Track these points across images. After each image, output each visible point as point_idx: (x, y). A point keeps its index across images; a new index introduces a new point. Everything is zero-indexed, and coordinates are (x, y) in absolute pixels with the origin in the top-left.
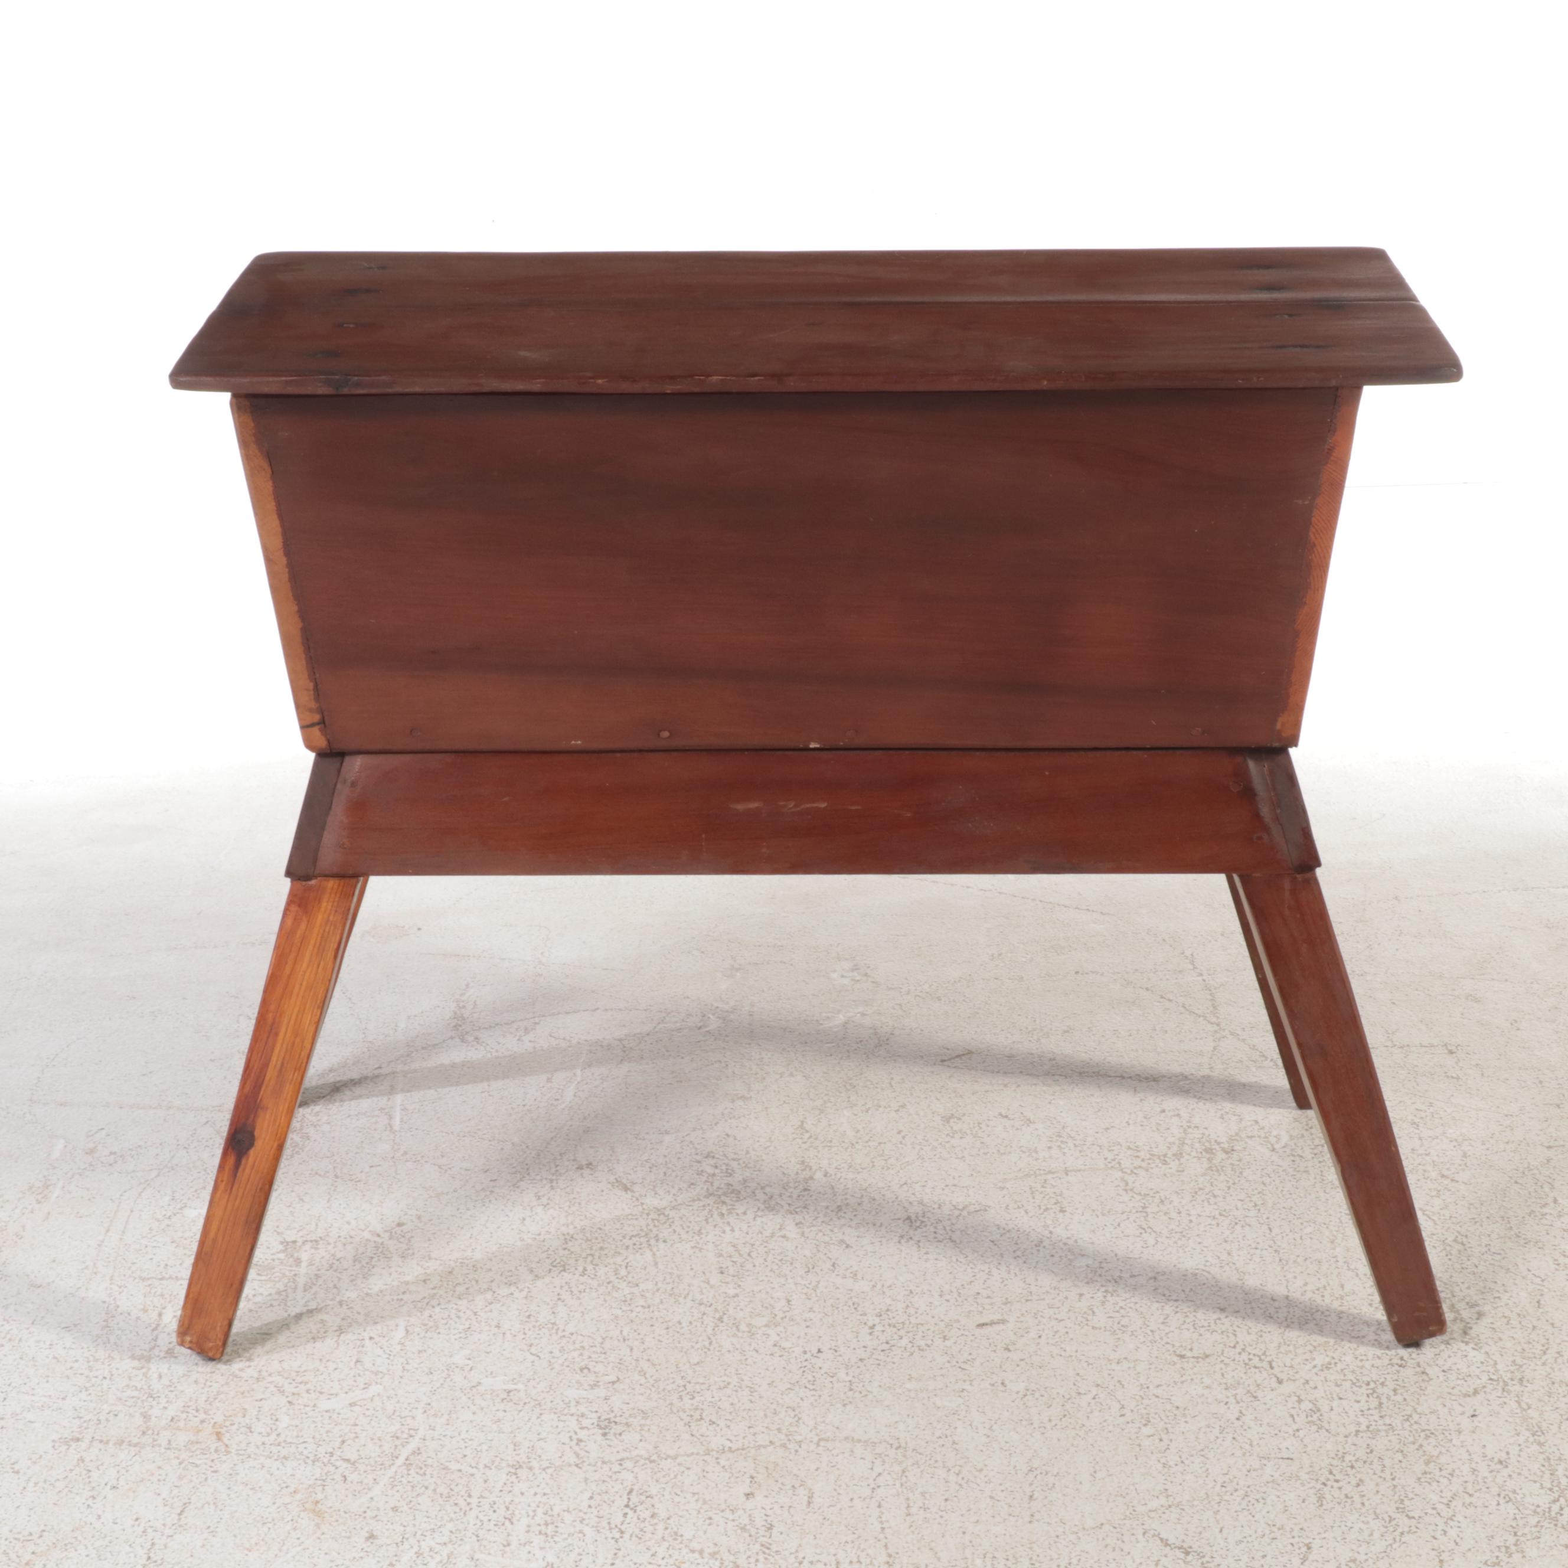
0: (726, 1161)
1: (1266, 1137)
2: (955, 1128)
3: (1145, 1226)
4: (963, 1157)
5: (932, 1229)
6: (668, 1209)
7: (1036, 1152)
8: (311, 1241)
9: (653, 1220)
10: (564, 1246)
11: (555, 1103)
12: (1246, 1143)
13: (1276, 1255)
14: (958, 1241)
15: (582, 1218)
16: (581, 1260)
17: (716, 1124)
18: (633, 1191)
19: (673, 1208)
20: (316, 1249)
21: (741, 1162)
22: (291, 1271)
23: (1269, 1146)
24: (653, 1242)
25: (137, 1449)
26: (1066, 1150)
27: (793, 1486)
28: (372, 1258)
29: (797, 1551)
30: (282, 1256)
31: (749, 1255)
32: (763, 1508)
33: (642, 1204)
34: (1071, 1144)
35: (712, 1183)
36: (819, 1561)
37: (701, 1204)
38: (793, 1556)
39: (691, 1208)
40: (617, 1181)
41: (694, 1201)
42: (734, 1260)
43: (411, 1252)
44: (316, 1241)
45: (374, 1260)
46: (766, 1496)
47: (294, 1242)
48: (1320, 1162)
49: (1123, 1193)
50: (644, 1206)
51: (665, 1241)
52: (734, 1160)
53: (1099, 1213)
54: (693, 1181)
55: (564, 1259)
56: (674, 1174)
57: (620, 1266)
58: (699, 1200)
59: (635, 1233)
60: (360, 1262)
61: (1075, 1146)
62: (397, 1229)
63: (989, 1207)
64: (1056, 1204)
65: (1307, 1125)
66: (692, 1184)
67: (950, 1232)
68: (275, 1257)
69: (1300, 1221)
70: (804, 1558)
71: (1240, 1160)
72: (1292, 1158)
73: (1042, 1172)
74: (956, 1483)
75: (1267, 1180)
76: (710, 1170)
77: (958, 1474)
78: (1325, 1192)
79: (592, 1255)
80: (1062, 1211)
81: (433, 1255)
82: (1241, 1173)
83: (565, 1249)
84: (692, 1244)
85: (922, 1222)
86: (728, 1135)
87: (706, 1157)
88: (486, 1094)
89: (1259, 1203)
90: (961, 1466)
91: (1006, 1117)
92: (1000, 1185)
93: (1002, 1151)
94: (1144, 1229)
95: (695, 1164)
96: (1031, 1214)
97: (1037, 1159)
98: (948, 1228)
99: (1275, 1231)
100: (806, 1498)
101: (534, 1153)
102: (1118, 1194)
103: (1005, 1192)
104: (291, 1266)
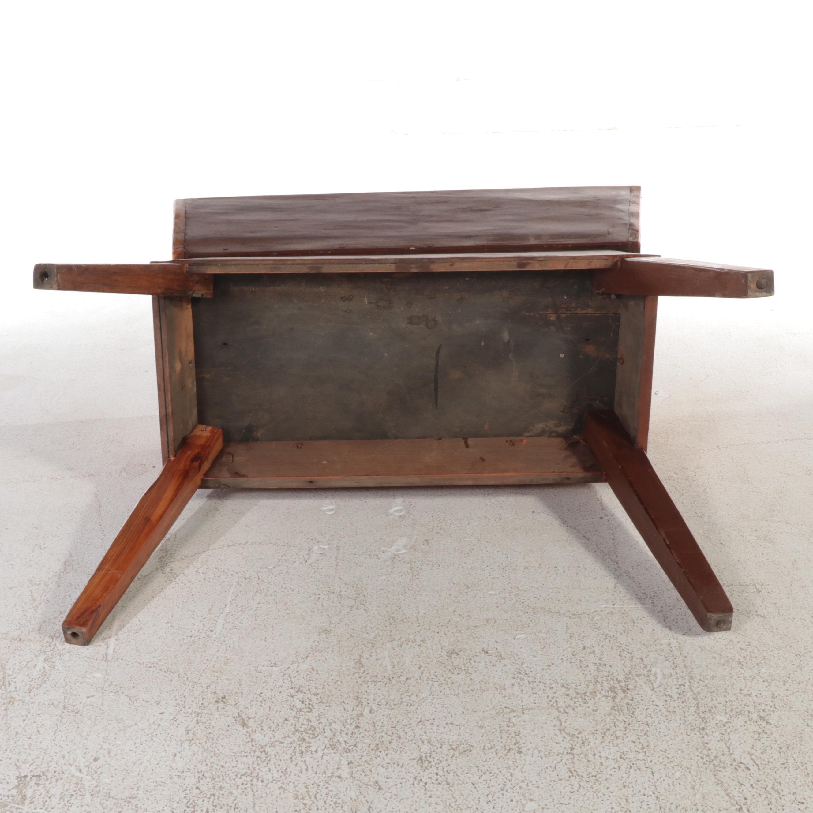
0: (309, 696)
1: (648, 676)
2: (455, 664)
3: (572, 769)
4: (459, 694)
5: (436, 771)
6: (268, 746)
7: (505, 689)
8: (36, 776)
9: (257, 757)
10: (197, 785)
11: (210, 633)
12: (636, 681)
13: (657, 802)
14: (451, 784)
15: (212, 754)
16: (207, 800)
17: (307, 657)
18: (248, 727)
19: (272, 745)
20: (38, 785)
21: (319, 696)
22: (17, 809)
23: (650, 685)
24: (255, 780)
26: (523, 688)
28: (72, 795)
30: (14, 792)
31: (315, 797)
33: (252, 740)
34: (526, 682)
35: (298, 719)
37: (290, 740)
39: (282, 745)
40: (239, 716)
41: (285, 737)
42: (305, 802)
43: (98, 789)
44: (39, 776)
45: (74, 797)
47: (26, 777)
48: (683, 702)
49: (558, 732)
50: (253, 743)
51: (262, 781)
52: (314, 694)
53: (543, 756)
54: (287, 717)
55: (195, 799)
56: (275, 708)
57: (231, 807)
58: (289, 737)
59: (244, 772)
60: (64, 800)
61: (529, 683)
62: (94, 763)
63: (472, 746)
64: (515, 744)
65: (674, 663)
66: (286, 720)
67: (446, 774)
68: (10, 793)
69: (672, 765)
71: (632, 700)
72: (665, 698)
73: (508, 710)
75: (650, 721)
76: (299, 705)
78: (687, 734)
79: (214, 795)
80: (520, 752)
81: (112, 794)
82: (633, 713)
83: (197, 788)
84: (280, 784)
85: (430, 762)
86: (313, 669)
87: (297, 692)
88: (169, 625)
89: (645, 745)
91: (487, 652)
92: (480, 723)
93: (483, 688)
94: (571, 772)
95: (290, 698)
96: (499, 755)
97: (505, 697)
98: (446, 769)
99: (657, 775)
101: (191, 684)
102: (556, 735)
103: (483, 731)
104: (18, 804)
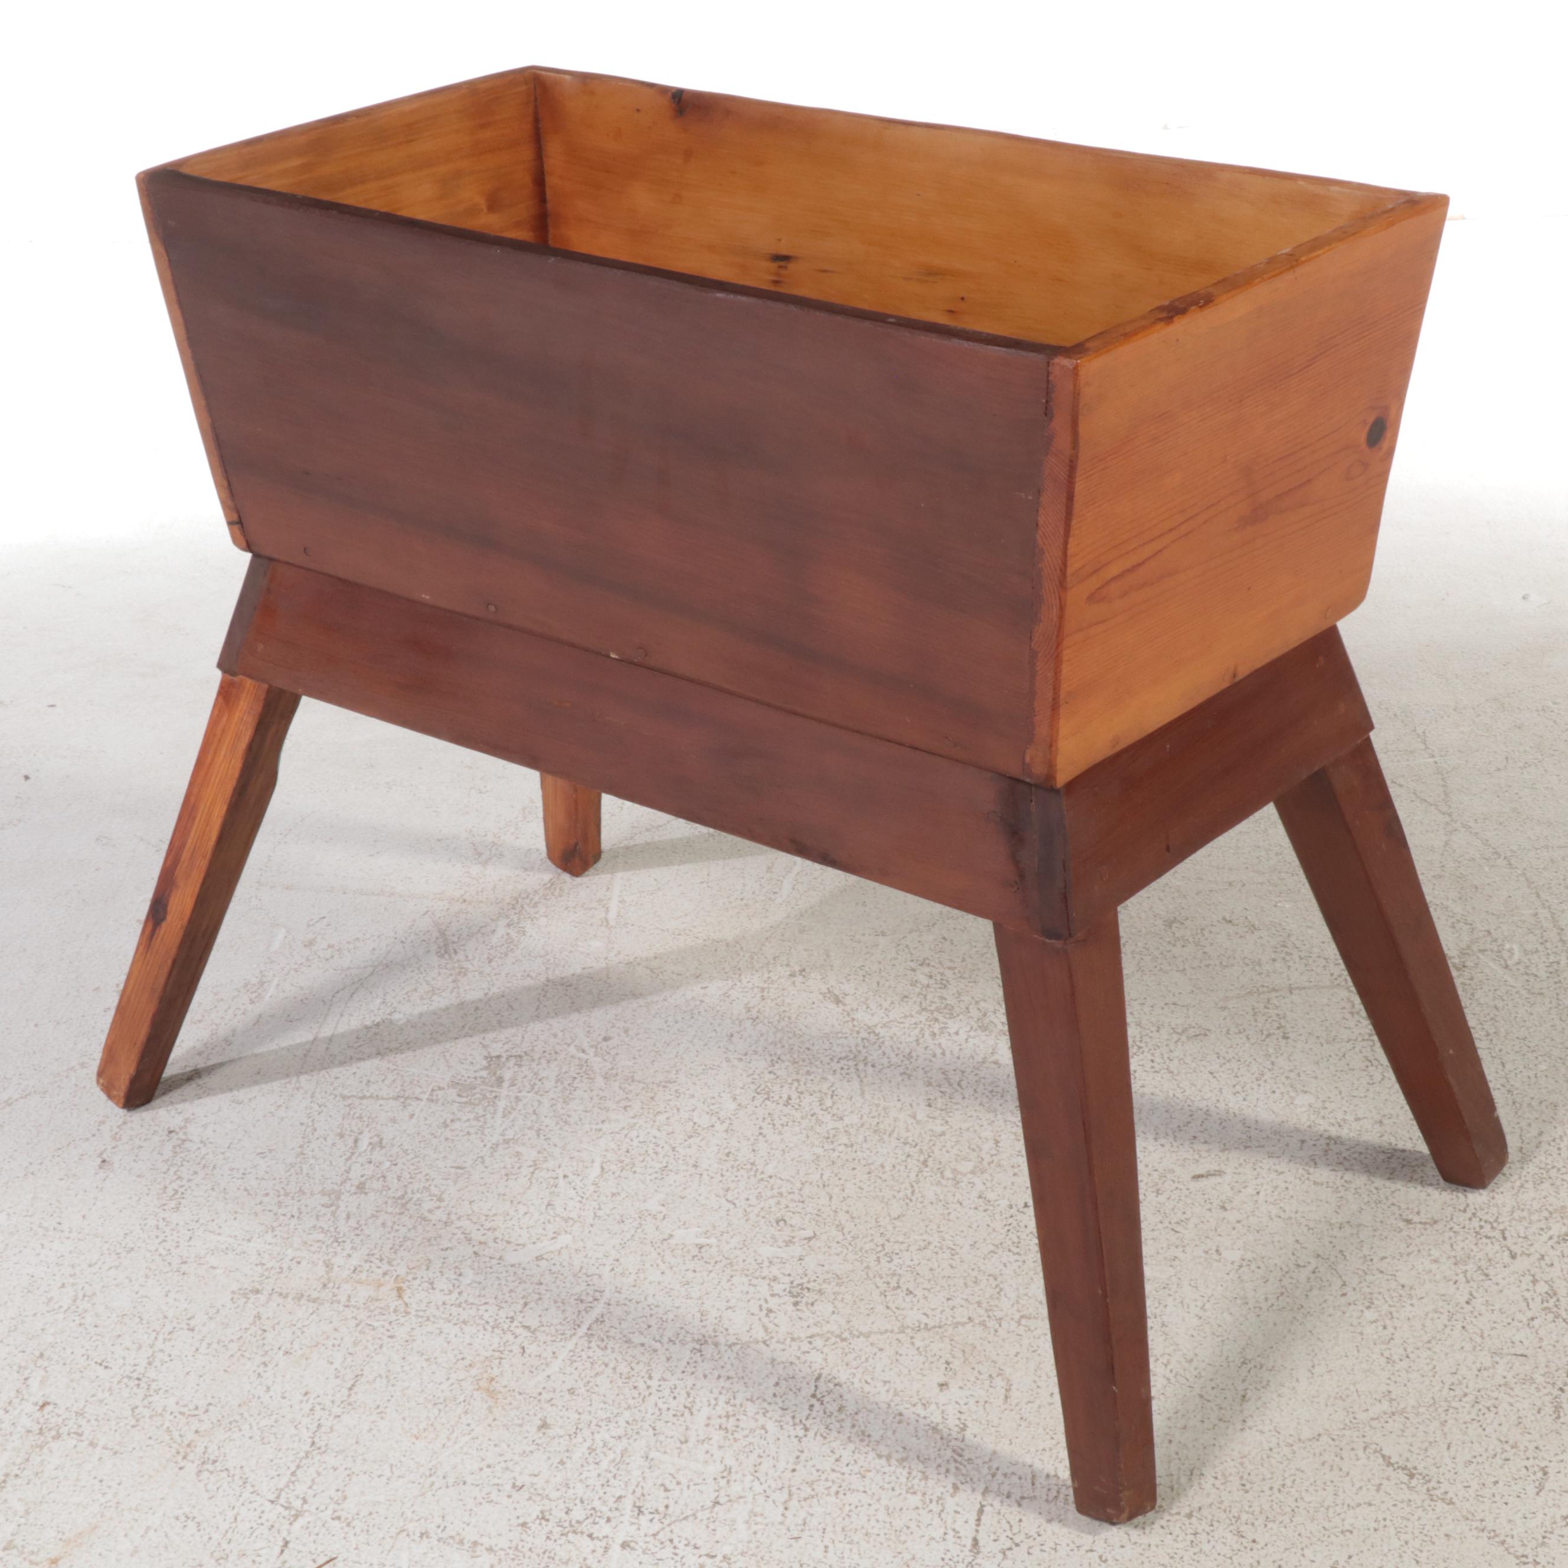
0: (941, 970)
1: (1499, 952)
2: (1177, 935)
3: (1371, 1058)
4: (1185, 969)
5: (1150, 1057)
6: (879, 1027)
7: (1260, 965)
8: (516, 1056)
9: (863, 1039)
10: (770, 1069)
11: (773, 897)
12: (1478, 958)
13: (1509, 1096)
14: (1176, 1072)
15: (791, 1035)
16: (787, 1086)
17: (934, 925)
18: (845, 1005)
19: (885, 1025)
20: (520, 1066)
21: (956, 971)
22: (492, 1092)
23: (1502, 962)
24: (861, 1066)
25: (316, 1305)
26: (1290, 964)
27: (990, 1376)
28: (575, 1078)
29: (990, 1460)
30: (484, 1073)
31: (959, 1085)
32: (957, 1403)
33: (853, 1019)
34: (1296, 957)
35: (925, 996)
36: (1013, 1473)
37: (913, 1021)
38: (986, 1466)
39: (902, 1026)
40: (829, 992)
41: (905, 1017)
42: (943, 1089)
43: (614, 1072)
44: (520, 1057)
45: (577, 1081)
46: (961, 1388)
47: (499, 1057)
48: (1556, 983)
49: (1348, 1016)
50: (855, 1023)
51: (873, 1066)
52: (949, 968)
53: (1323, 1042)
54: (906, 993)
55: (769, 1084)
56: (887, 984)
57: (826, 1094)
58: (912, 1016)
59: (843, 1055)
60: (562, 1083)
61: (1301, 958)
62: (604, 1043)
63: (1209, 1030)
64: (1279, 1028)
65: (1542, 937)
66: (906, 997)
67: (1168, 1061)
68: (478, 1074)
69: (1535, 1054)
70: (998, 1469)
71: (1472, 979)
72: (1526, 977)
73: (1265, 989)
74: (1164, 1376)
75: (1500, 1004)
76: (925, 981)
77: (1166, 1365)
78: (1561, 1020)
79: (798, 1081)
80: (1285, 1037)
81: (637, 1078)
82: (1473, 994)
83: (770, 1072)
84: (902, 1070)
85: (1140, 1048)
86: (944, 938)
87: (921, 965)
88: (705, 885)
89: (1491, 1031)
90: (1169, 1355)
91: (1230, 922)
92: (1221, 1004)
93: (1224, 963)
94: (1370, 1061)
95: (909, 972)
96: (1253, 1041)
97: (1260, 974)
98: (1166, 1056)
99: (1508, 1067)
100: (1003, 1391)
101: (747, 955)
102: (1344, 1018)
103: (1225, 1013)
104: (492, 1086)
